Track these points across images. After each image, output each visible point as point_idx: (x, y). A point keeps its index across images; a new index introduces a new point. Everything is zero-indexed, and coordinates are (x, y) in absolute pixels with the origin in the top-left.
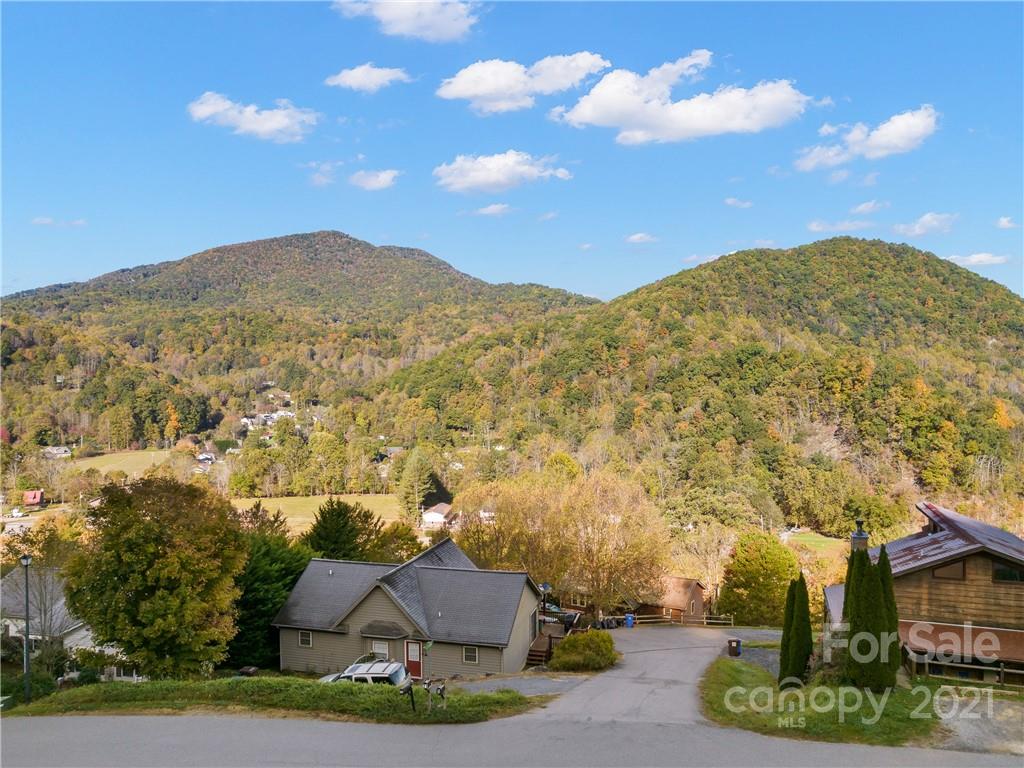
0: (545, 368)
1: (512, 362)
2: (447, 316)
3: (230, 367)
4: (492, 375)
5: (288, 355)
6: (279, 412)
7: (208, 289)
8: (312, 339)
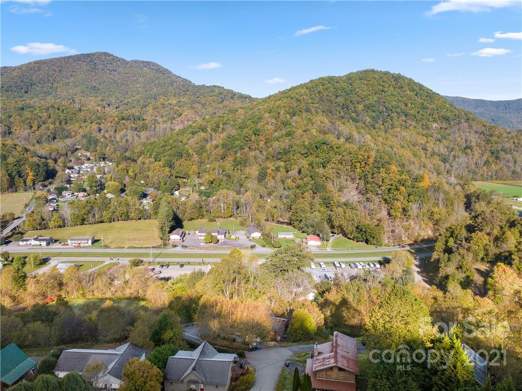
0: (224, 146)
1: (207, 141)
2: (171, 105)
3: (55, 138)
4: (197, 149)
5: (87, 130)
6: (85, 164)
7: (34, 87)
8: (99, 121)
